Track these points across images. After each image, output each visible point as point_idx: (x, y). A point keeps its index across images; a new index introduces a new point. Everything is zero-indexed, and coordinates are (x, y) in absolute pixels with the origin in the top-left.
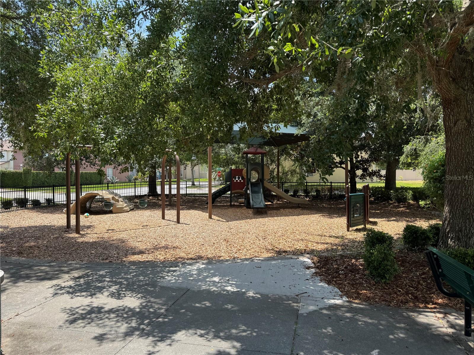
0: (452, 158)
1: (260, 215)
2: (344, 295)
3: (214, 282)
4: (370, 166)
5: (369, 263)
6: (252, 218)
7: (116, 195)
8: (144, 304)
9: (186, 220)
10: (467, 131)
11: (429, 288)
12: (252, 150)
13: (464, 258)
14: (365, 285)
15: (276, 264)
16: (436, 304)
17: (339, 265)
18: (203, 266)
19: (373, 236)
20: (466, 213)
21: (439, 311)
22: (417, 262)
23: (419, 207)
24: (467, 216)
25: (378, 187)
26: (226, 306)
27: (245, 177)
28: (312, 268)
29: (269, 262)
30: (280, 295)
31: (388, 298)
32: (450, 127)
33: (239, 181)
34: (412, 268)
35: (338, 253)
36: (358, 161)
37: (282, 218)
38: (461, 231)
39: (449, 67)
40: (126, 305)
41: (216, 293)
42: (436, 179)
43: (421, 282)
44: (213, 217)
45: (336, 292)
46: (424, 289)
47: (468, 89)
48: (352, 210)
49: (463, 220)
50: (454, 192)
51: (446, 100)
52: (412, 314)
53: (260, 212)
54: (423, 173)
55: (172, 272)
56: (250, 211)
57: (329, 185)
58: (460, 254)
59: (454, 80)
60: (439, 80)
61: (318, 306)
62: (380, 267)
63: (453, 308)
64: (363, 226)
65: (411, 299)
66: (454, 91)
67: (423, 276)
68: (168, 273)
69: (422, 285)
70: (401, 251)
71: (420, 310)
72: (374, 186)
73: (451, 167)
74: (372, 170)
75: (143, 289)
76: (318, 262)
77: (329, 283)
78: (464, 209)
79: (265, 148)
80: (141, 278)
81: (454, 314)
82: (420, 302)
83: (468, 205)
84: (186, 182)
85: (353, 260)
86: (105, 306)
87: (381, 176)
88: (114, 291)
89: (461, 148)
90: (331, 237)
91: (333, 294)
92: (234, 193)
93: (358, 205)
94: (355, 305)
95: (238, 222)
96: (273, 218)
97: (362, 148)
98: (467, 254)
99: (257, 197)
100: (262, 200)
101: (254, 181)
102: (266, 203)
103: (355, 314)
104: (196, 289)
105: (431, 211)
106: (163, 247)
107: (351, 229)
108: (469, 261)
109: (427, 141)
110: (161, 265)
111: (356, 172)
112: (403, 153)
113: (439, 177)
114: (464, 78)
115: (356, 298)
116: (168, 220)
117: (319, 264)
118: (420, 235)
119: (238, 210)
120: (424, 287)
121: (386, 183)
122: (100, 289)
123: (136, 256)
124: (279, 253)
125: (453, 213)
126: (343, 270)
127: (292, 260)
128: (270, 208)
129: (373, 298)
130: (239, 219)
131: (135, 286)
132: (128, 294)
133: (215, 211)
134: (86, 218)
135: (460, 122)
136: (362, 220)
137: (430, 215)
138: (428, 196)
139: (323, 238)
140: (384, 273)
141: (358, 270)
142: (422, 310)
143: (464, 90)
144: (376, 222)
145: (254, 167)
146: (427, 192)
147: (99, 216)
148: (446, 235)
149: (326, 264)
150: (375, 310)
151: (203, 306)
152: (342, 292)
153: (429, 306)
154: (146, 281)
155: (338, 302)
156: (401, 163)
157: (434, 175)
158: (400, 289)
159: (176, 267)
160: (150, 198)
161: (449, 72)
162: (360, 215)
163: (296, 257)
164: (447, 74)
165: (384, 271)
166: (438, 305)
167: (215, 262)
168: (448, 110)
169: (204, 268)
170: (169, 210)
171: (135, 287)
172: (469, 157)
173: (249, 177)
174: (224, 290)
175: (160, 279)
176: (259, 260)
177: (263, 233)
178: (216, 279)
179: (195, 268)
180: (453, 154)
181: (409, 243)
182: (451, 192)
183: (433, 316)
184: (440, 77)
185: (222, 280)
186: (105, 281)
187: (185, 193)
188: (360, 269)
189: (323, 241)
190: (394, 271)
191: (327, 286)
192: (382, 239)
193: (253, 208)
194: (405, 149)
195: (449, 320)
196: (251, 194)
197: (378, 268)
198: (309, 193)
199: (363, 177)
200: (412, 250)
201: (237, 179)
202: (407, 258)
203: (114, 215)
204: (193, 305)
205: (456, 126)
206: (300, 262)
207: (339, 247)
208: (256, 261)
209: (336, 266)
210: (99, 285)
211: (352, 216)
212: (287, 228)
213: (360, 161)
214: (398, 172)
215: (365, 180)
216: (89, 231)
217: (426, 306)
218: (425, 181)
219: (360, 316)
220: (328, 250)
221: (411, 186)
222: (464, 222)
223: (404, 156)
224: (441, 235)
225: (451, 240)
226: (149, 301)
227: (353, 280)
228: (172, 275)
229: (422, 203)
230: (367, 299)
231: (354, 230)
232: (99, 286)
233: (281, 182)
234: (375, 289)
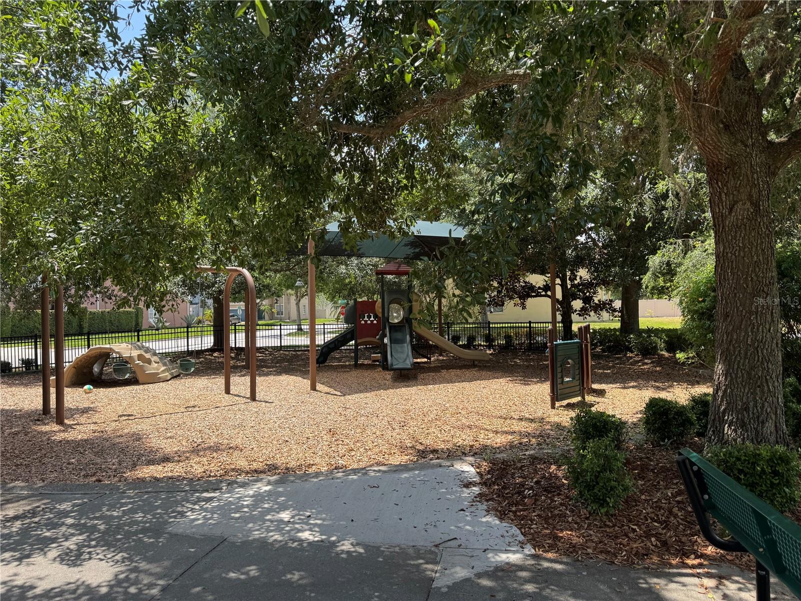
0: (728, 273)
1: (403, 381)
2: (528, 541)
3: (281, 521)
4: (595, 293)
5: (576, 475)
6: (388, 388)
7: (147, 350)
8: (122, 576)
9: (268, 393)
10: (753, 222)
11: (689, 522)
12: (392, 267)
13: (753, 463)
14: (570, 519)
15: (408, 478)
16: (702, 556)
17: (525, 478)
18: (268, 488)
19: (587, 421)
20: (755, 377)
21: (708, 573)
22: (668, 470)
23: (676, 362)
24: (757, 382)
25: (610, 329)
26: (289, 576)
27: (380, 315)
28: (474, 484)
29: (396, 476)
30: (403, 546)
31: (611, 546)
32: (722, 216)
33: (369, 322)
34: (659, 483)
35: (527, 453)
36: (574, 284)
37: (442, 386)
38: (747, 409)
39: (718, 103)
40: (84, 579)
41: (277, 546)
42: (703, 313)
43: (675, 510)
44: (319, 386)
45: (513, 536)
46: (680, 524)
47: (753, 145)
48: (559, 370)
49: (749, 389)
50: (732, 336)
51: (714, 166)
52: (655, 580)
53: (405, 376)
54: (681, 303)
55: (204, 501)
56: (388, 375)
57: (527, 327)
58: (745, 456)
59: (727, 127)
60: (699, 126)
61: (473, 568)
62: (598, 483)
63: (735, 564)
64: (579, 398)
65: (656, 546)
66: (728, 149)
67: (678, 498)
68: (194, 504)
69: (676, 516)
70: (639, 448)
71: (671, 571)
72: (603, 327)
73: (725, 290)
74: (599, 301)
75: (134, 541)
76: (489, 473)
77: (502, 515)
78: (752, 368)
79: (418, 264)
80: (139, 516)
81: (736, 578)
82: (671, 554)
83: (758, 360)
84: (281, 325)
85: (553, 467)
86: (39, 583)
87: (615, 310)
88: (72, 547)
89: (742, 254)
90: (521, 419)
91: (507, 540)
92: (361, 344)
93: (569, 361)
94: (546, 564)
95: (362, 395)
96: (425, 387)
97: (579, 261)
98: (759, 455)
99: (399, 349)
100: (408, 355)
101: (396, 321)
102: (415, 360)
103: (543, 585)
104: (239, 538)
105: (697, 370)
106: (210, 448)
107: (557, 404)
108: (762, 469)
109: (687, 249)
110: (187, 488)
111: (572, 303)
112: (648, 269)
113: (707, 309)
114: (744, 124)
115: (551, 548)
116: (235, 395)
117: (489, 476)
118: (674, 418)
119: (366, 373)
120: (680, 521)
121: (623, 322)
122: (44, 544)
123: (152, 467)
124: (422, 454)
125: (731, 376)
126: (531, 488)
127: (441, 469)
128: (423, 368)
129: (583, 547)
130: (366, 390)
131: (118, 534)
132: (98, 554)
133: (326, 375)
134: (86, 393)
135: (740, 205)
136: (577, 388)
137: (696, 377)
138: (691, 344)
139: (508, 421)
140: (605, 495)
141: (558, 488)
142: (675, 571)
143: (746, 146)
144: (604, 390)
145: (394, 296)
146: (688, 336)
147: (114, 389)
148: (719, 417)
149: (500, 477)
150: (585, 573)
151: (243, 577)
152: (524, 534)
153: (690, 562)
154: (146, 522)
155: (514, 558)
156: (644, 287)
157: (699, 305)
158: (634, 527)
159: (214, 490)
160: (216, 354)
161: (717, 111)
162: (574, 378)
163: (448, 464)
164: (714, 116)
165: (604, 491)
166: (705, 559)
167: (293, 479)
168: (717, 183)
169: (270, 491)
170: (244, 376)
171: (119, 537)
172: (757, 270)
173: (386, 315)
174: (294, 540)
175: (175, 517)
176: (379, 471)
177: (403, 415)
178: (285, 516)
179: (251, 493)
180: (728, 265)
181: (654, 432)
182: (727, 337)
183: (695, 585)
184: (701, 121)
185: (297, 518)
186: (63, 524)
187: (279, 345)
188: (564, 484)
189: (506, 429)
190: (624, 490)
191: (497, 522)
192: (604, 427)
193: (395, 370)
194: (650, 263)
195: (727, 592)
196: (389, 344)
197: (595, 486)
198: (493, 340)
199: (584, 312)
200: (660, 446)
201: (366, 319)
202: (651, 460)
203: (142, 386)
204: (224, 575)
205: (733, 214)
206: (455, 472)
207: (534, 440)
208: (373, 474)
209: (520, 480)
210: (48, 534)
211: (559, 381)
212: (448, 405)
213: (579, 285)
214: (642, 303)
215: (587, 317)
216: (83, 420)
217: (683, 563)
218: (684, 316)
219: (553, 590)
220: (512, 446)
221: (666, 327)
222: (752, 393)
223: (649, 274)
224: (711, 417)
225: (729, 426)
226: (135, 570)
227: (549, 508)
228: (202, 508)
229: (680, 356)
230: (571, 550)
231: (564, 407)
232: (45, 537)
233: (445, 323)
234: (589, 528)
